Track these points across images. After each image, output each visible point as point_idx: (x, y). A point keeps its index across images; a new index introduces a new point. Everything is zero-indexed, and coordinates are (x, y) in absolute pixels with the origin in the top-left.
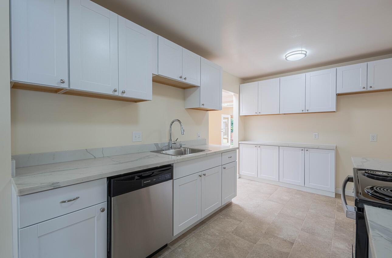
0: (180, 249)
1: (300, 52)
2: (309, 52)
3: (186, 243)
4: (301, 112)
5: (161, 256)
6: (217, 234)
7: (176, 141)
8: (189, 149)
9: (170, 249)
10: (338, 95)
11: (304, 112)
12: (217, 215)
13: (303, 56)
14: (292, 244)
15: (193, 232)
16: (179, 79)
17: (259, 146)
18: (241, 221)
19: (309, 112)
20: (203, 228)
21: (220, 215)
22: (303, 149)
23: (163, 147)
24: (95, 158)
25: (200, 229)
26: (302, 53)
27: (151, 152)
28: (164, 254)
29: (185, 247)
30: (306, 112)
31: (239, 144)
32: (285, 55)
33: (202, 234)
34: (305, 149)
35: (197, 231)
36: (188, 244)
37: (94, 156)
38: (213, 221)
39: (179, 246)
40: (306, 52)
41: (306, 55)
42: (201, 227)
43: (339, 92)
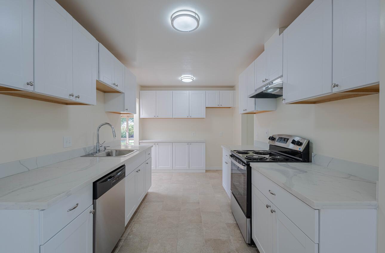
0: (131, 236)
1: (191, 78)
2: (195, 79)
3: (132, 230)
4: (187, 117)
5: (118, 247)
6: (152, 215)
7: (103, 144)
8: (115, 151)
9: (122, 239)
10: (206, 108)
11: (188, 117)
12: (143, 204)
13: (192, 80)
14: (199, 203)
15: (132, 221)
16: (113, 86)
17: (157, 143)
18: (163, 202)
19: (191, 117)
20: (138, 215)
21: (144, 203)
22: (188, 143)
23: (90, 151)
24: (29, 170)
25: (136, 217)
26: (191, 79)
27: (81, 157)
28: (119, 245)
29: (134, 233)
30: (190, 117)
31: (139, 143)
32: (181, 77)
33: (140, 219)
34: (189, 143)
35: (135, 219)
36: (135, 230)
37: (27, 168)
38: (143, 209)
39: (129, 234)
40: (193, 78)
41: (193, 80)
42: (136, 215)
43: (207, 106)
